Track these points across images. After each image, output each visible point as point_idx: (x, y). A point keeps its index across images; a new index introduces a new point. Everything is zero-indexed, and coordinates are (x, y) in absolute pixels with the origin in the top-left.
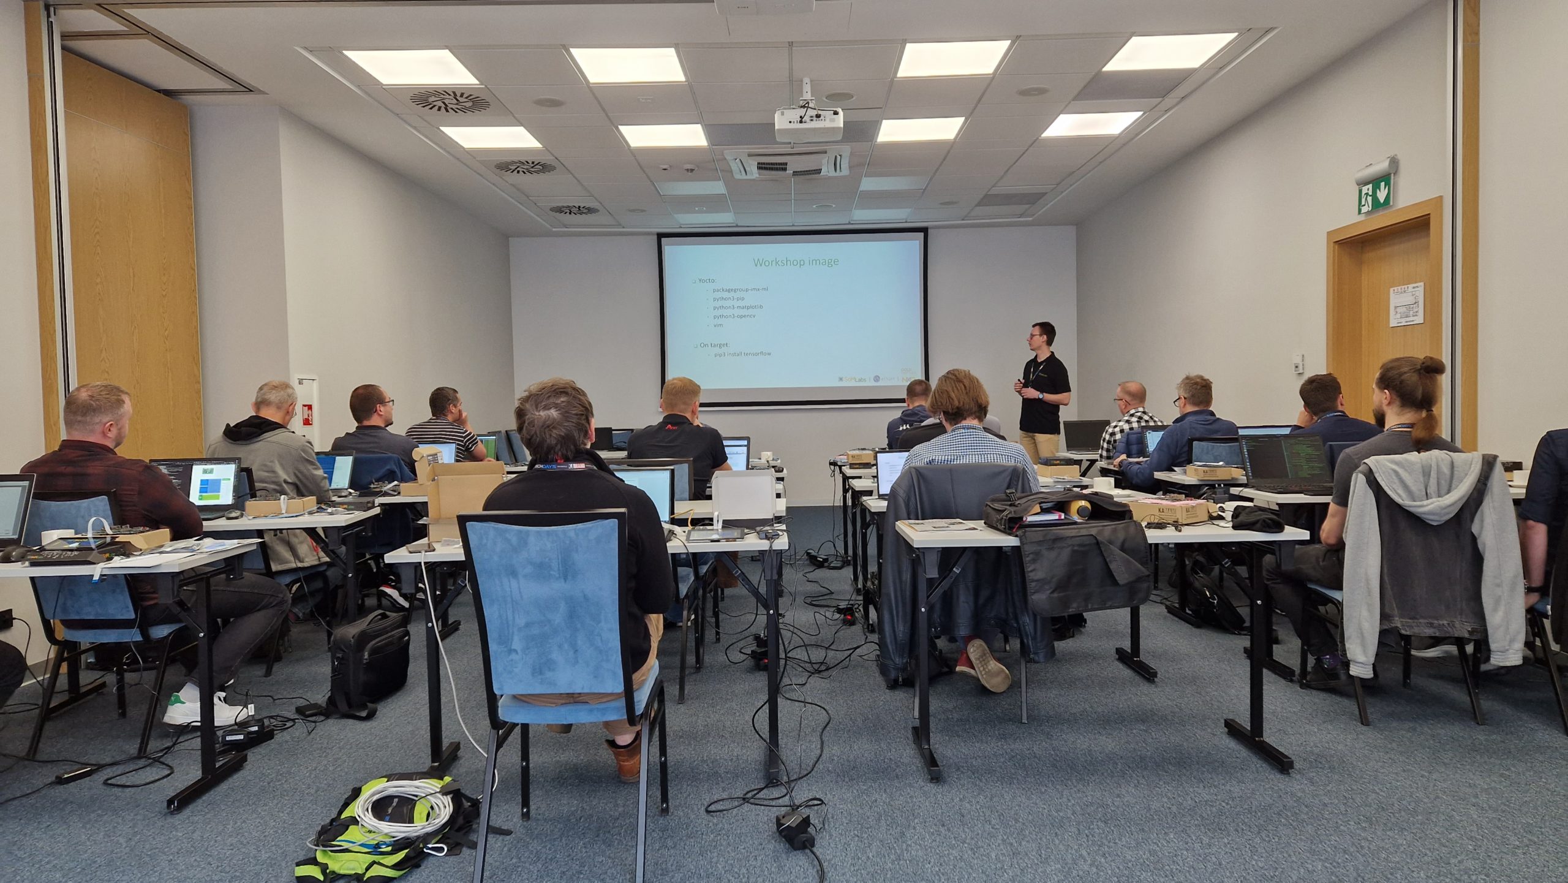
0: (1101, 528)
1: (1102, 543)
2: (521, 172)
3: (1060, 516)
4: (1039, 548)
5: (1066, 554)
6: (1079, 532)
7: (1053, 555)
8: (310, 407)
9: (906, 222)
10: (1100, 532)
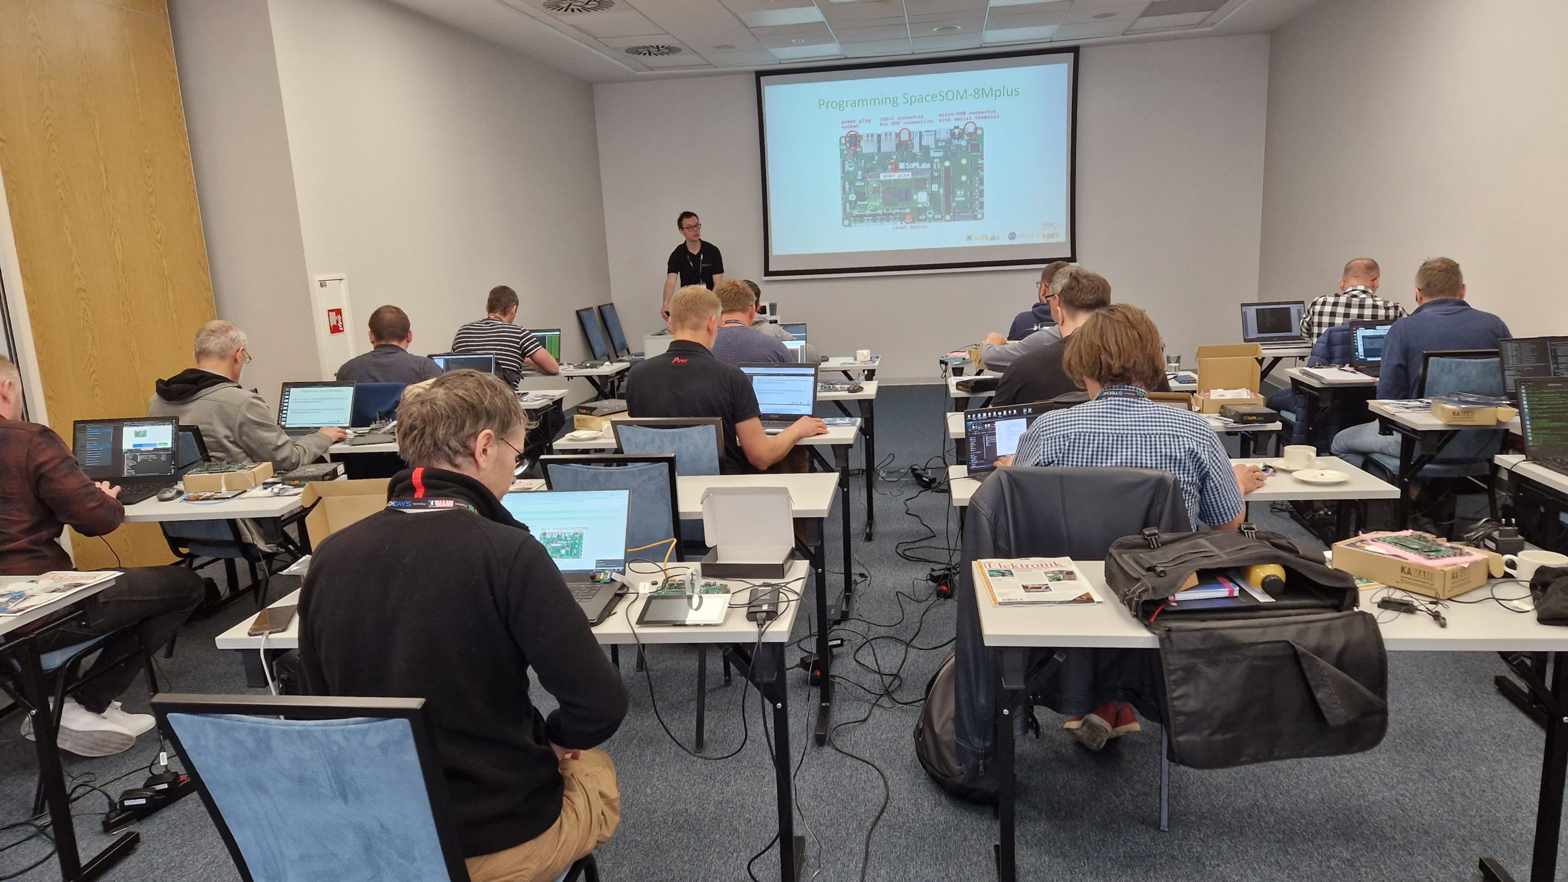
0: (1302, 626)
1: (1304, 654)
2: (575, 10)
3: (1231, 592)
4: (1194, 661)
5: (1238, 672)
6: (1263, 634)
7: (1213, 673)
8: (338, 312)
9: (1052, 41)
10: (1302, 633)
